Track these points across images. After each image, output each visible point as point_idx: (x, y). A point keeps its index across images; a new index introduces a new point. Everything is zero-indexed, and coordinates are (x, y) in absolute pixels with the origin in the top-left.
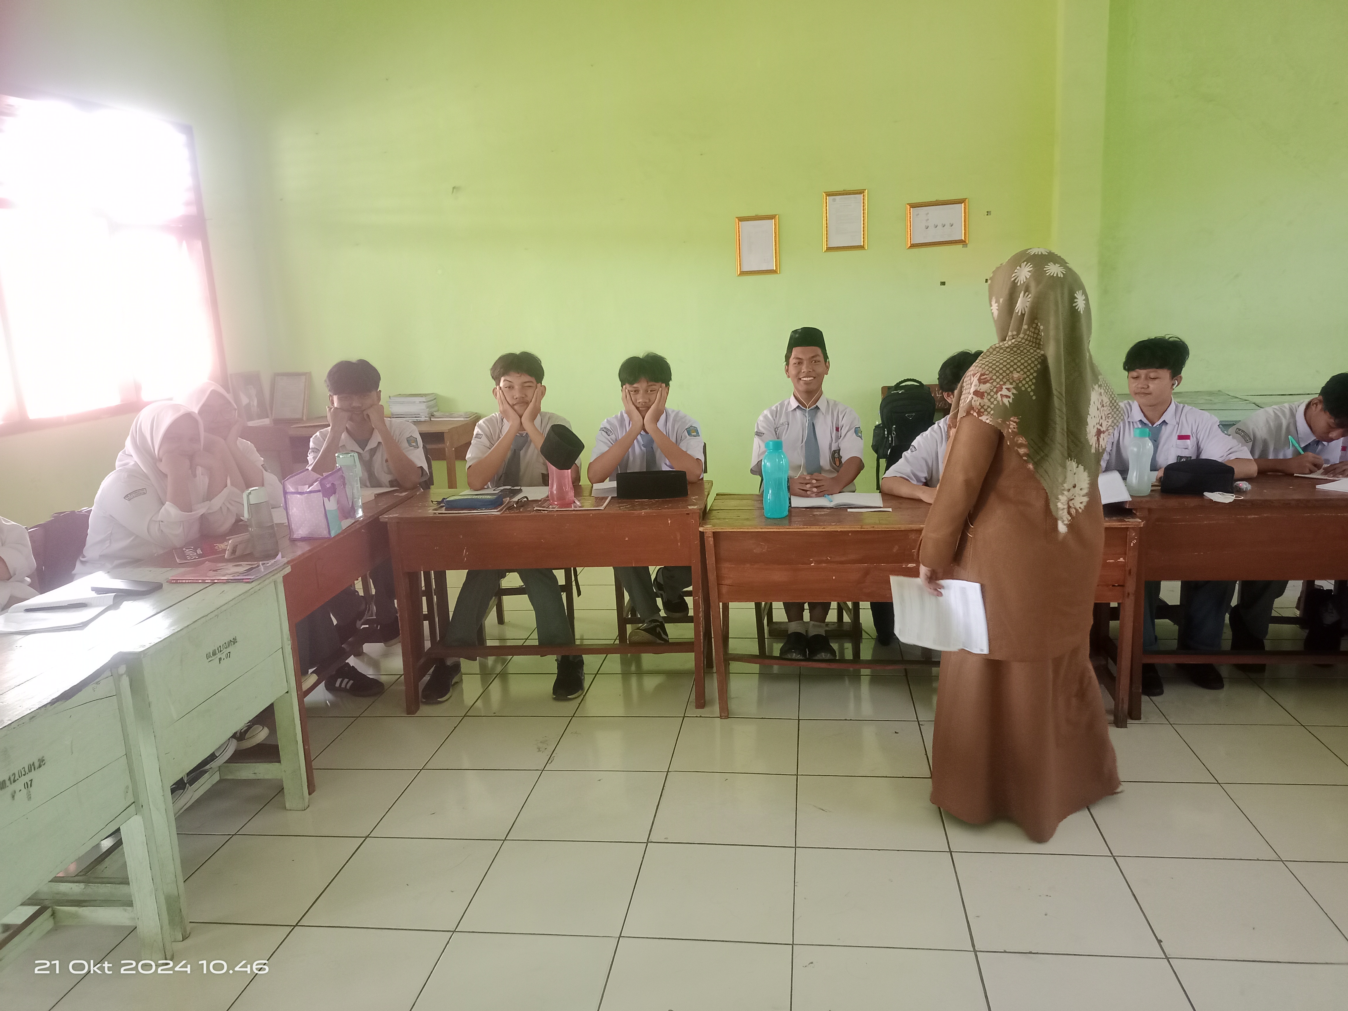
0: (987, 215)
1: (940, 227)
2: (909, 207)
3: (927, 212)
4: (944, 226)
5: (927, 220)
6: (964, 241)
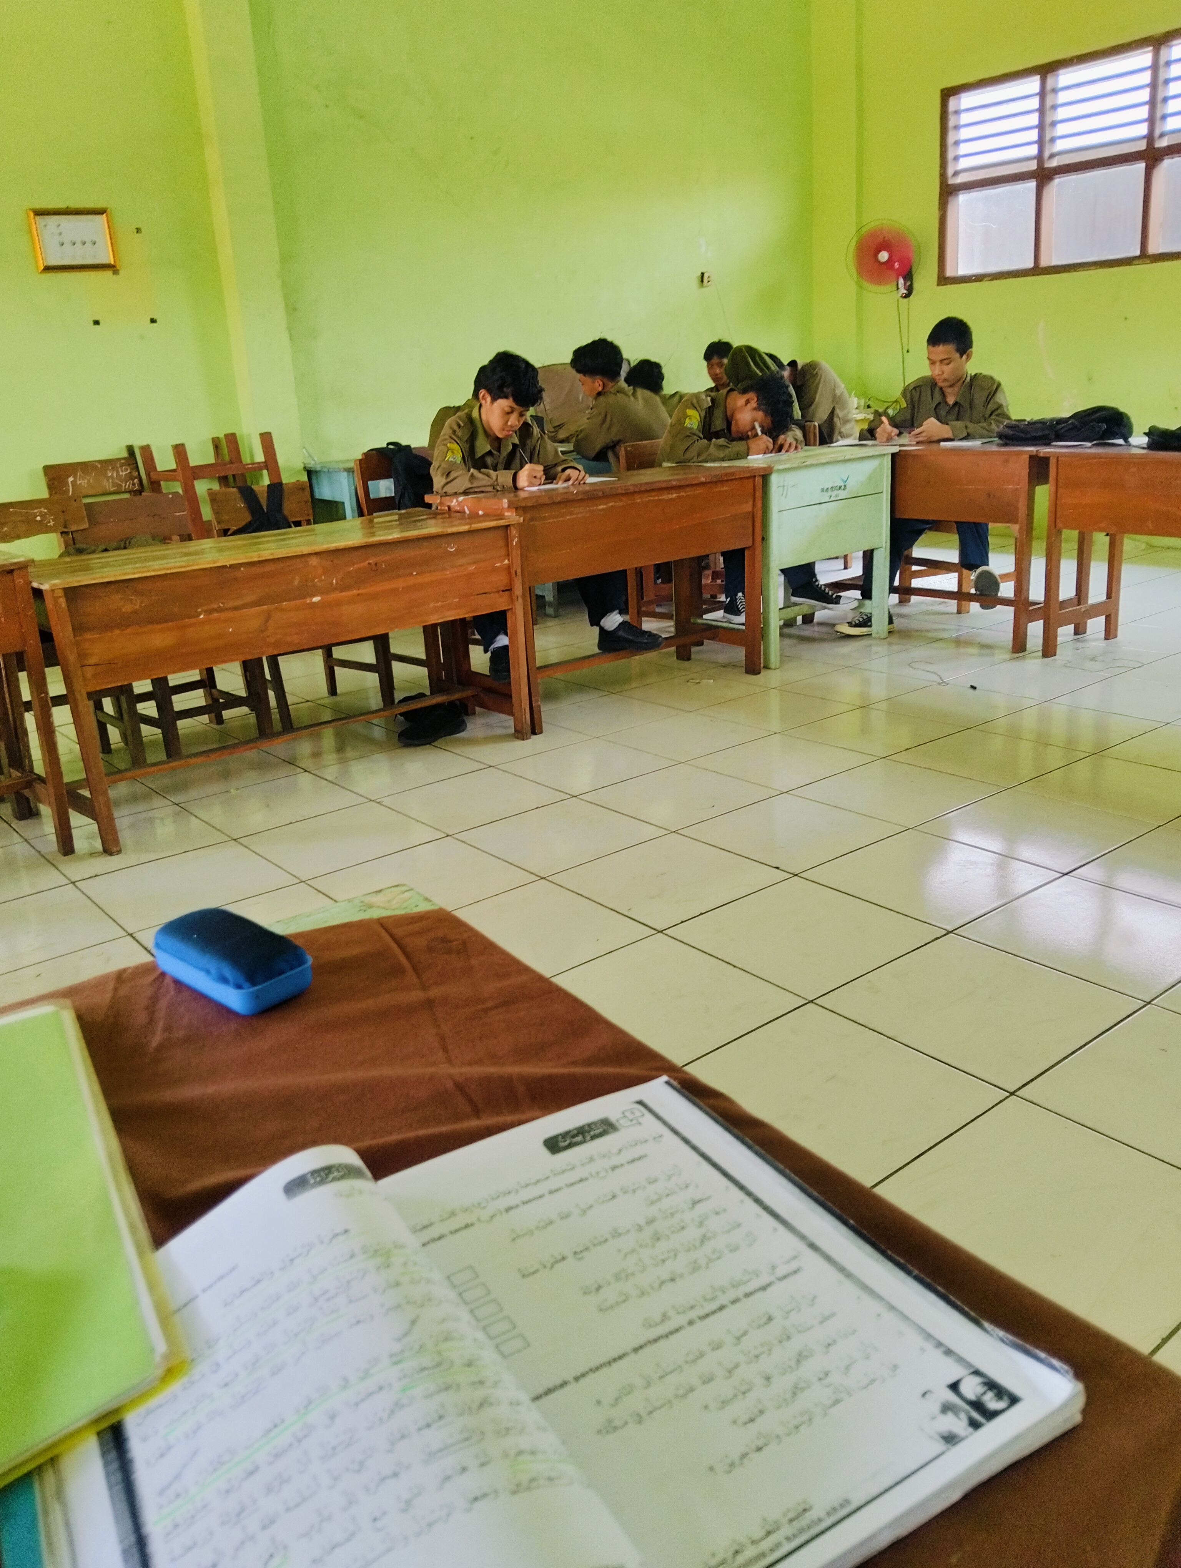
0: (137, 232)
1: (78, 245)
2: (32, 214)
3: (58, 223)
4: (84, 243)
5: (60, 234)
6: (114, 266)
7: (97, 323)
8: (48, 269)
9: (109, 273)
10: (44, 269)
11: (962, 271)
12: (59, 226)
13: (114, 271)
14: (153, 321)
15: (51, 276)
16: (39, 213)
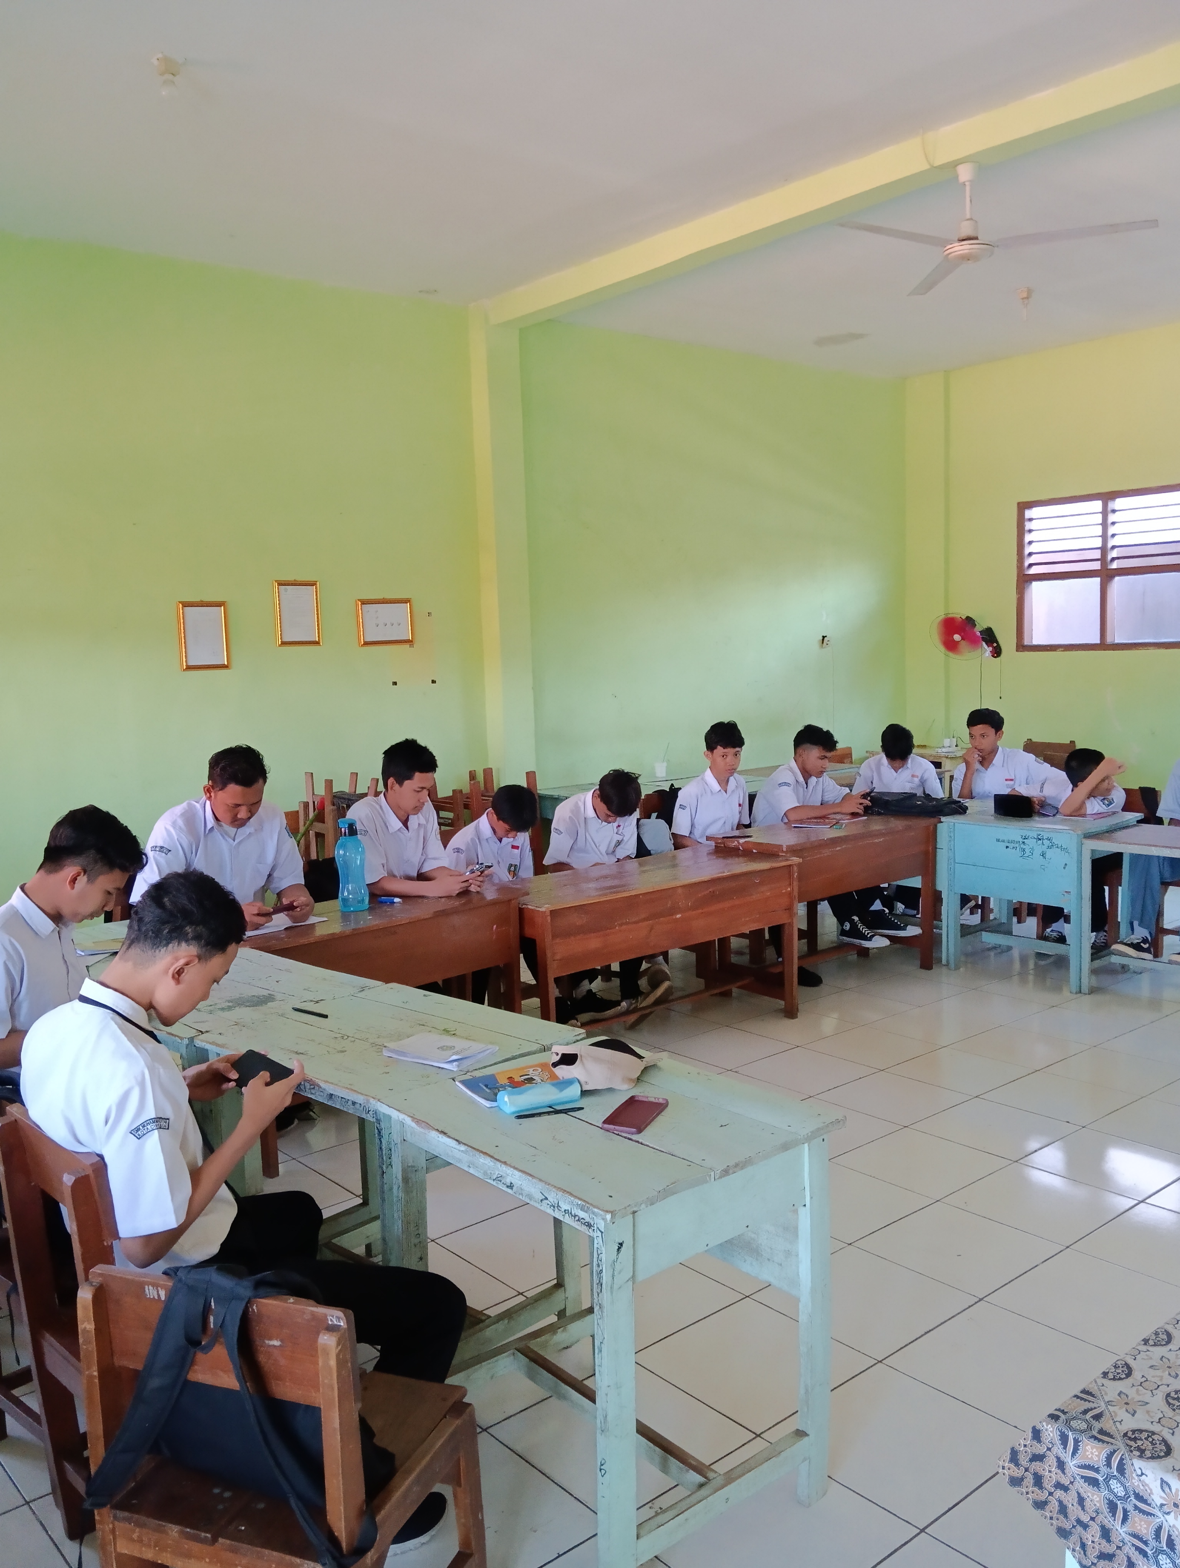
0: (429, 616)
1: (388, 626)
2: (360, 603)
5: (377, 618)
6: (412, 641)
7: (395, 683)
10: (364, 644)
11: (1036, 641)
12: (377, 611)
13: (410, 645)
14: (434, 682)
15: (367, 648)
16: (364, 602)
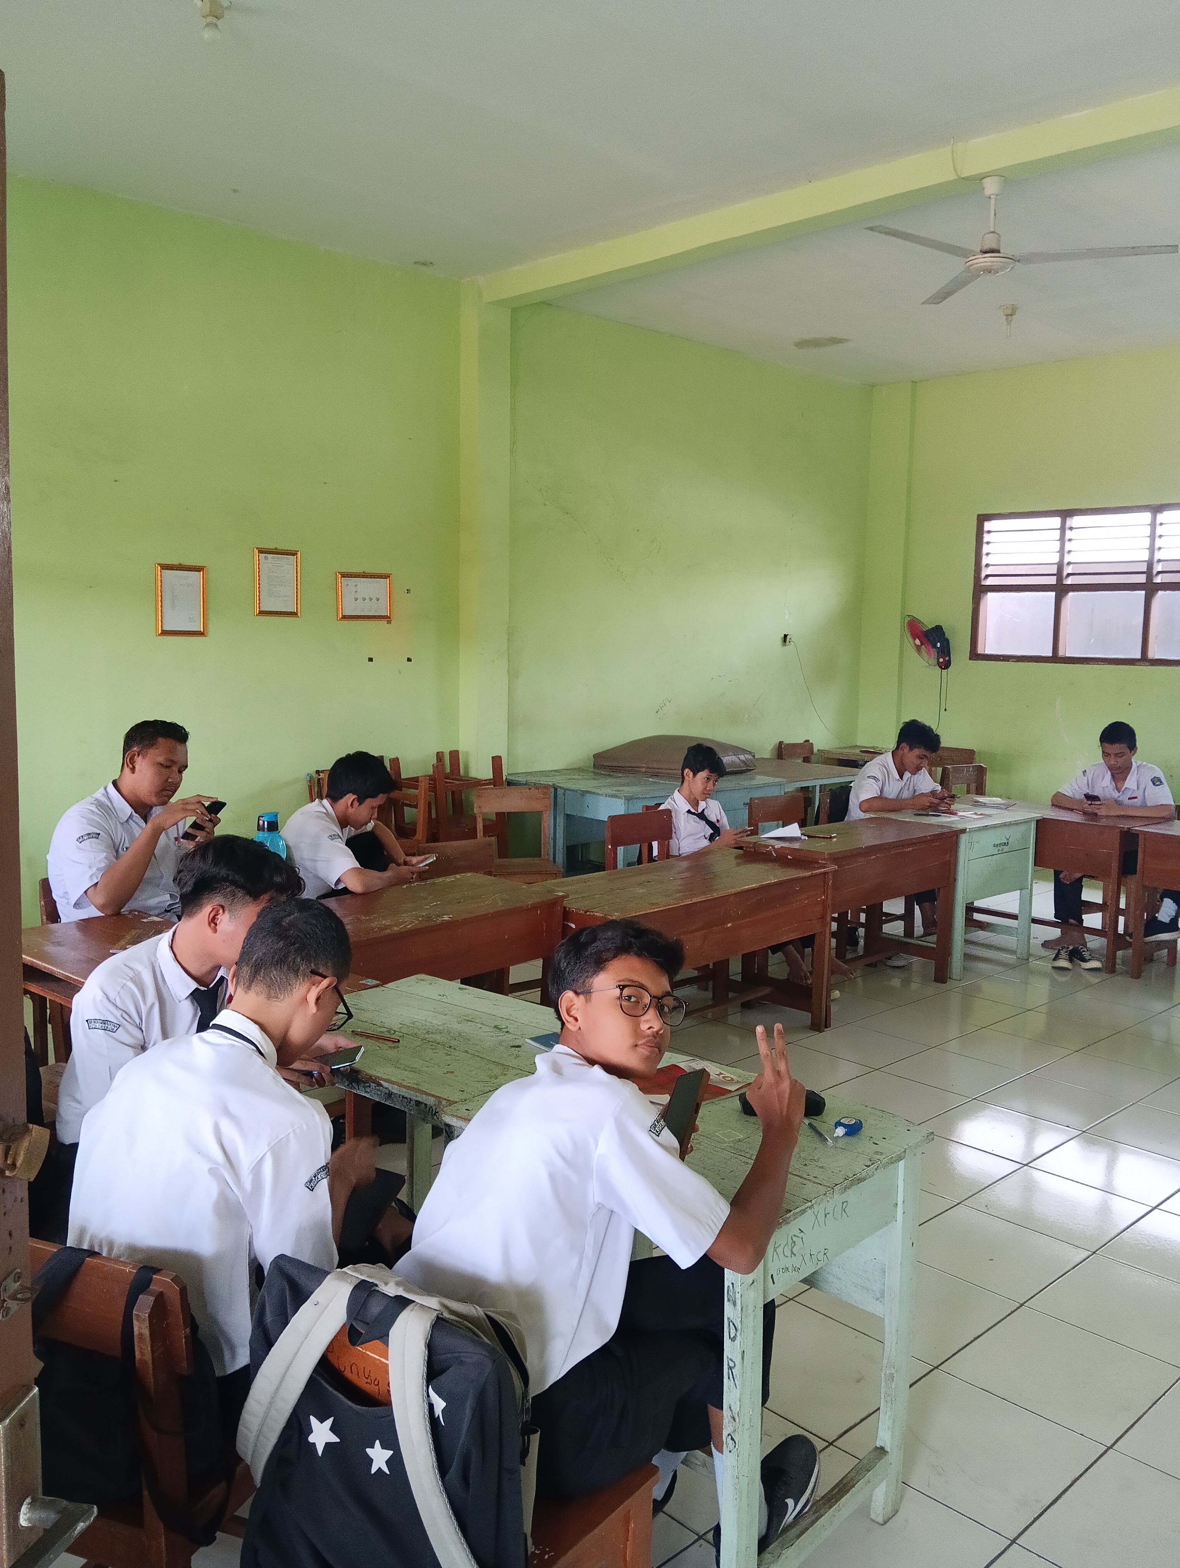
1: (367, 600)
3: (356, 583)
4: (371, 599)
5: (356, 592)
6: (389, 618)
7: (371, 660)
8: (344, 617)
9: (384, 622)
10: (342, 618)
11: (989, 651)
12: (356, 586)
13: (388, 621)
14: (409, 660)
15: (345, 622)
16: (344, 575)
